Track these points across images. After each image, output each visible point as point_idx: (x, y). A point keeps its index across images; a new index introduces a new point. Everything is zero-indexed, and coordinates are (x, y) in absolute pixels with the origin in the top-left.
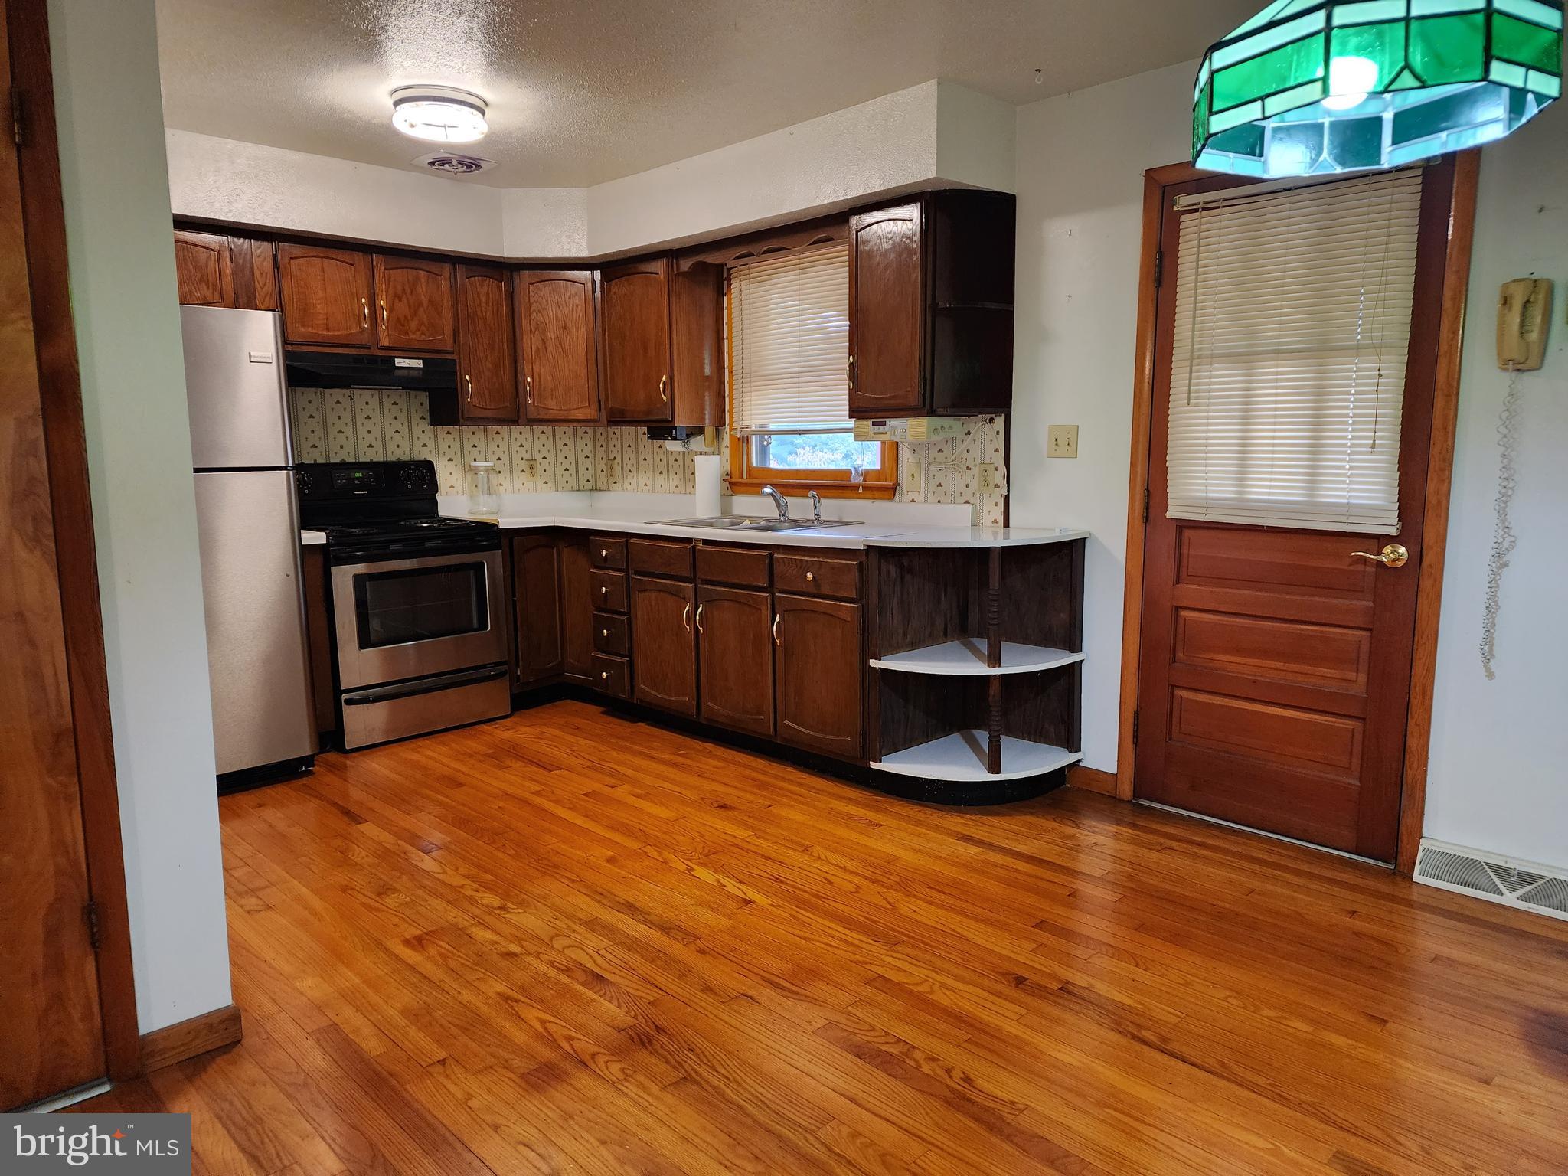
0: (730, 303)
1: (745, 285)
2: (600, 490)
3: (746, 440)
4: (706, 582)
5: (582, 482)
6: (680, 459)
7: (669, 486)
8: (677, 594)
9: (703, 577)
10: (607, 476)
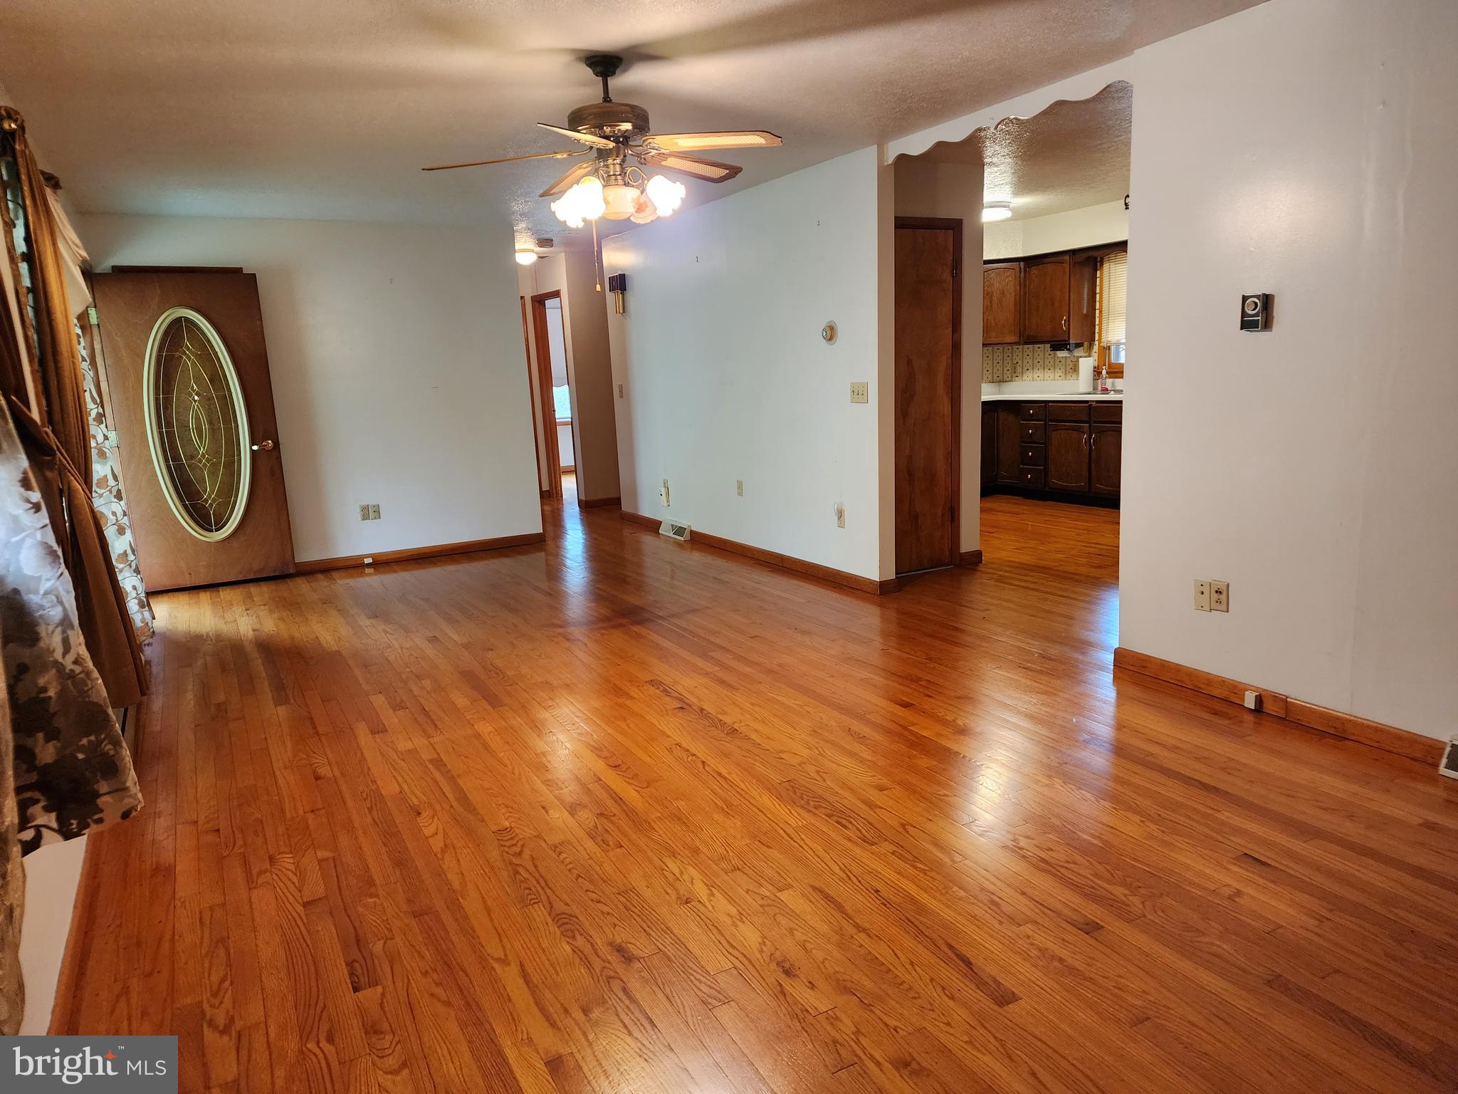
0: (1101, 275)
1: (1113, 265)
2: (1006, 381)
3: (1109, 348)
4: (1095, 422)
5: (995, 378)
6: (1063, 360)
7: (1054, 377)
8: (1078, 430)
9: (1095, 420)
10: (1011, 373)
